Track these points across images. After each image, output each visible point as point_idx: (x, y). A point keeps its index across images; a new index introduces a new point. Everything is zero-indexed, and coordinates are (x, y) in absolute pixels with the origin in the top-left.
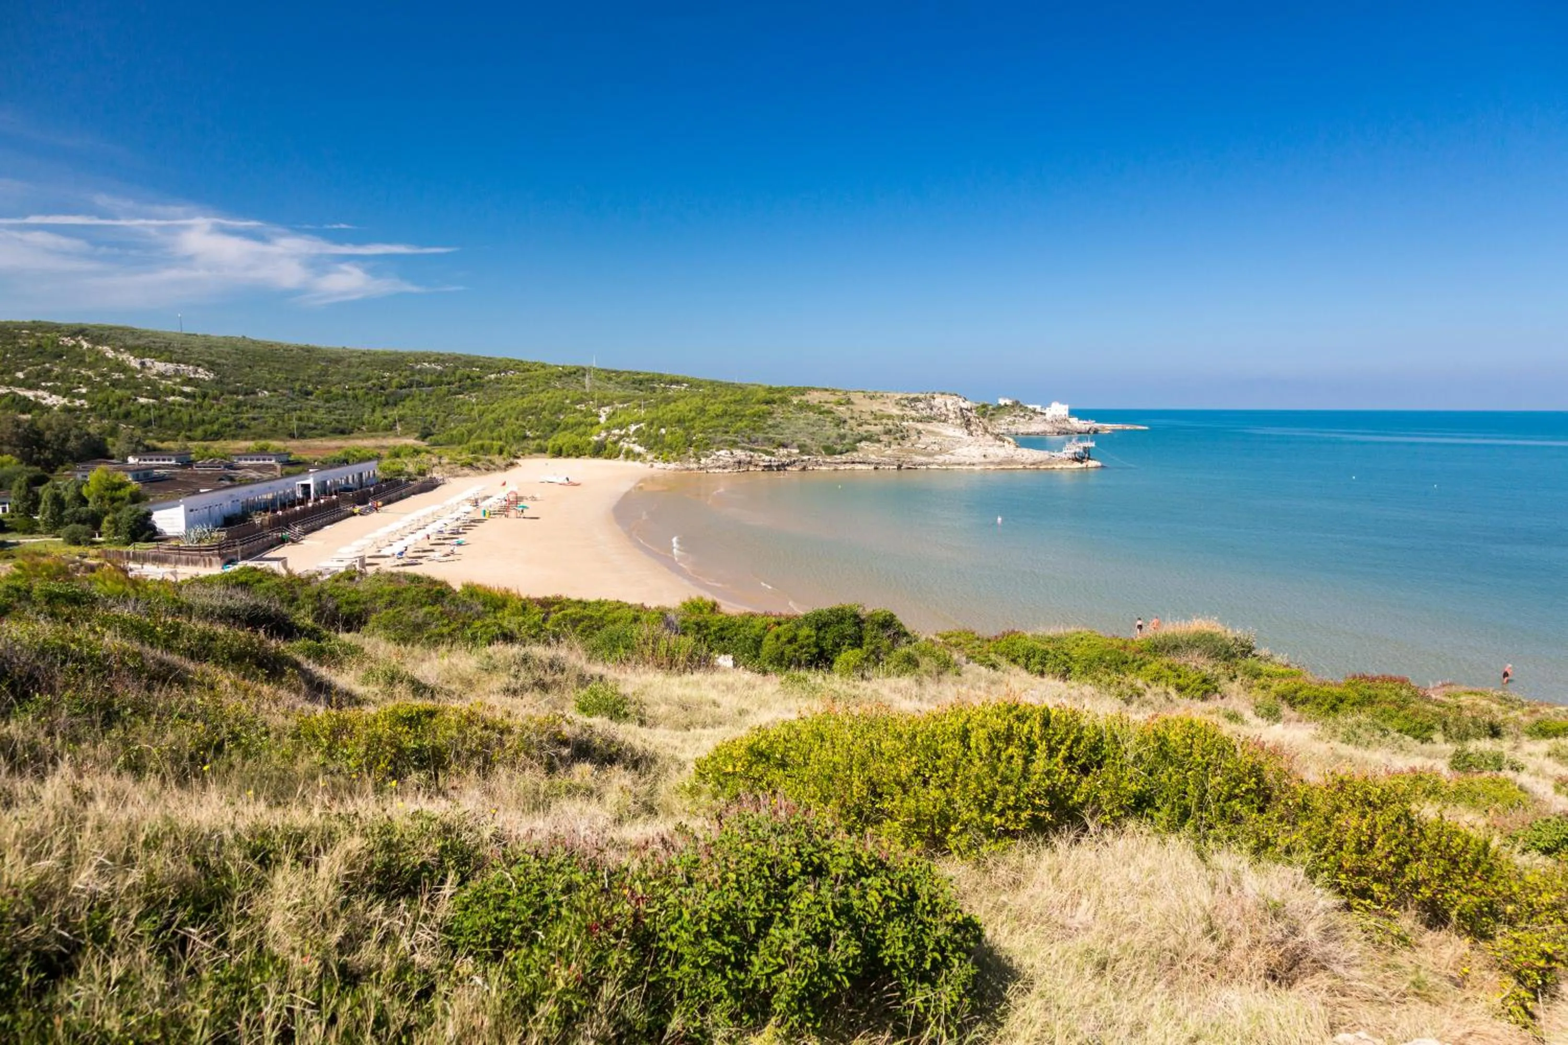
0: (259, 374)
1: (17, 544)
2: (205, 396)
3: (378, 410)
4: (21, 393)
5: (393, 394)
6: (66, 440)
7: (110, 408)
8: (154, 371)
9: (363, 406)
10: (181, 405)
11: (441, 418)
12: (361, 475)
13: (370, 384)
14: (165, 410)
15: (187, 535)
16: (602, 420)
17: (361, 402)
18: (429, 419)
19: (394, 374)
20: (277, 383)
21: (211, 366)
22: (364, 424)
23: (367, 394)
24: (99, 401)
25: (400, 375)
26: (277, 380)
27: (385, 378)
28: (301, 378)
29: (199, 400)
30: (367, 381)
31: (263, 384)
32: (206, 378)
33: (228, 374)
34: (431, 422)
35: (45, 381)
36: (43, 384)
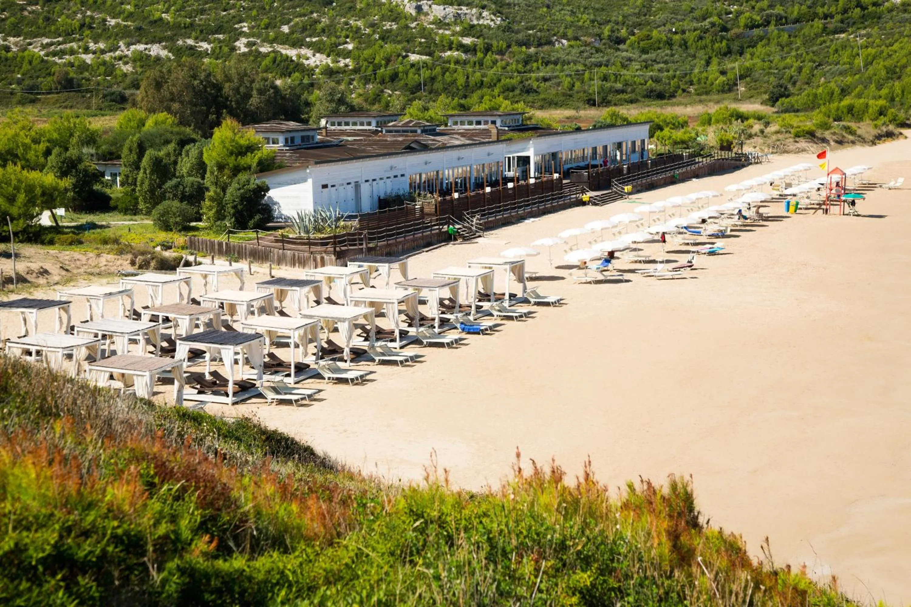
0: (558, 16)
1: (108, 227)
2: (488, 49)
3: (715, 61)
4: (284, 52)
5: (738, 36)
6: (248, 96)
7: (377, 67)
8: (431, 18)
9: (694, 57)
10: (457, 62)
11: (806, 71)
13: (706, 23)
14: (438, 69)
17: (692, 51)
18: (789, 72)
19: (745, 7)
20: (581, 28)
21: (500, 8)
22: (691, 83)
23: (701, 38)
24: (366, 60)
25: (753, 8)
26: (580, 23)
27: (731, 13)
28: (613, 18)
29: (480, 55)
30: (704, 19)
31: (562, 30)
32: (492, 24)
33: (518, 18)
34: (792, 77)
35: (310, 36)
36: (308, 39)
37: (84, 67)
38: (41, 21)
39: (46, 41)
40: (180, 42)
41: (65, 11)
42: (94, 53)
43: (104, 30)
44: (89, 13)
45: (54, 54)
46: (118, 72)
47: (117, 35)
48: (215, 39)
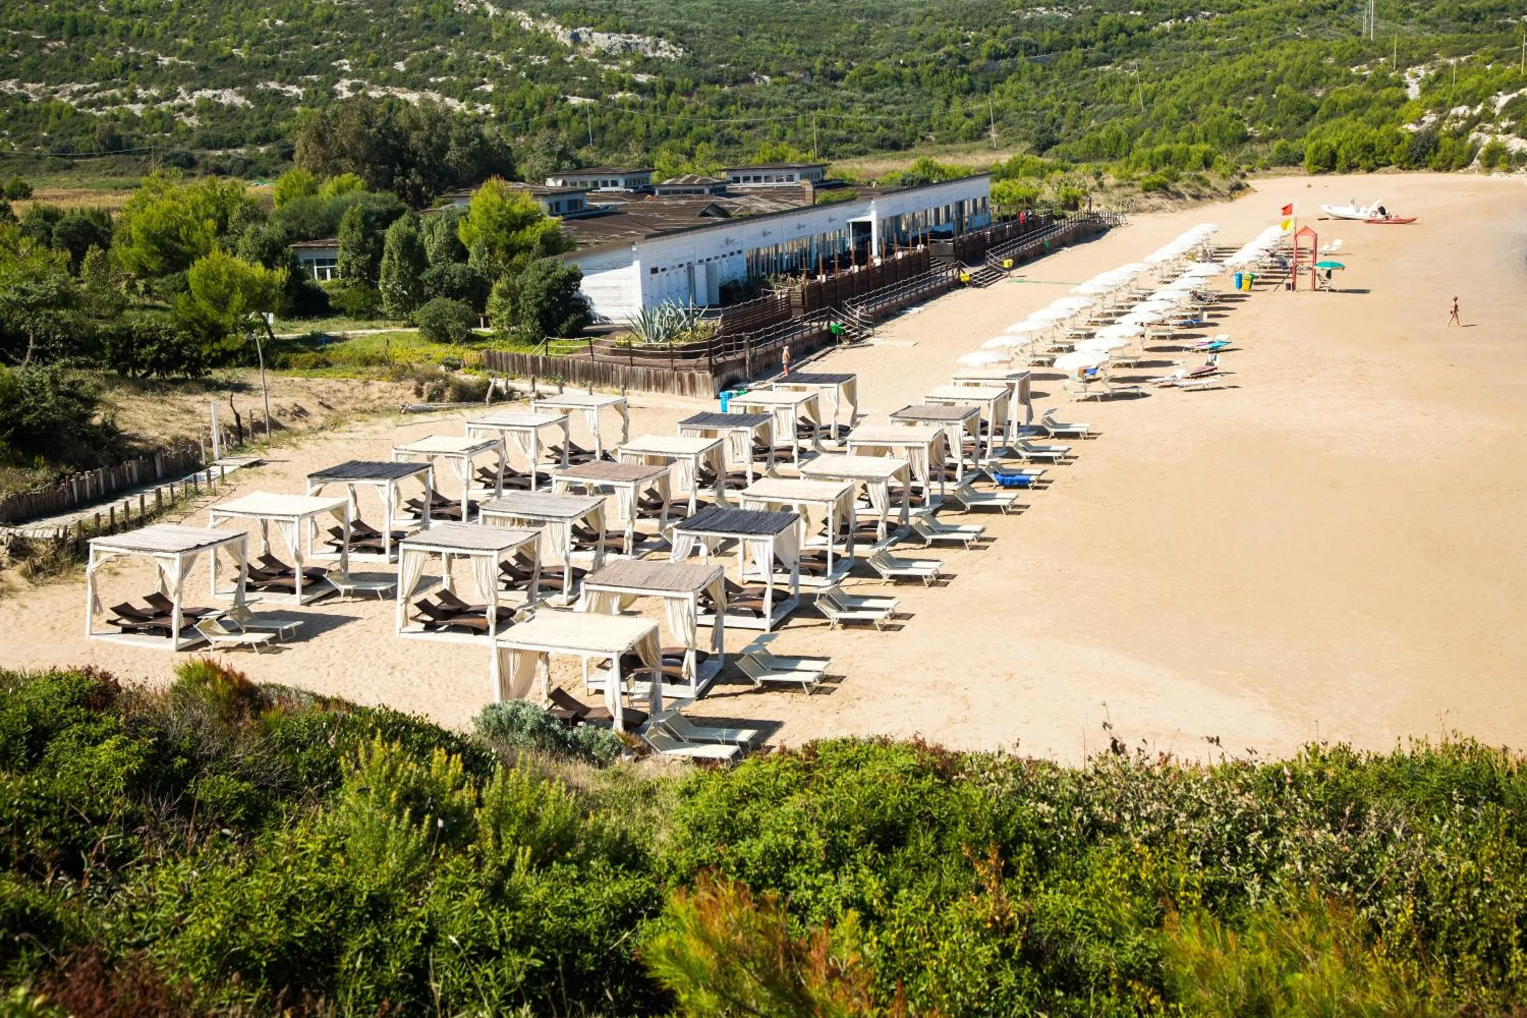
0: (755, 46)
1: (344, 338)
2: (670, 89)
3: (956, 101)
4: (402, 96)
5: (982, 69)
7: (530, 114)
8: (592, 49)
9: (931, 95)
10: (632, 106)
11: (1071, 111)
12: (961, 204)
13: (941, 53)
14: (609, 115)
15: (647, 321)
16: (1413, 92)
17: (927, 89)
18: (1049, 114)
19: (984, 33)
20: (785, 60)
21: (681, 36)
22: (931, 129)
23: (936, 72)
24: (512, 105)
25: (995, 34)
26: (785, 54)
27: (968, 40)
28: (824, 48)
29: (661, 96)
30: (937, 48)
31: (762, 63)
32: (672, 56)
33: (705, 48)
34: (1054, 120)
35: (434, 75)
36: (432, 80)
37: (132, 121)
38: (67, 61)
39: (77, 87)
40: (261, 86)
41: (99, 48)
42: (145, 102)
43: (156, 71)
44: (132, 50)
45: (91, 104)
46: (180, 126)
47: (174, 78)
48: (308, 82)
